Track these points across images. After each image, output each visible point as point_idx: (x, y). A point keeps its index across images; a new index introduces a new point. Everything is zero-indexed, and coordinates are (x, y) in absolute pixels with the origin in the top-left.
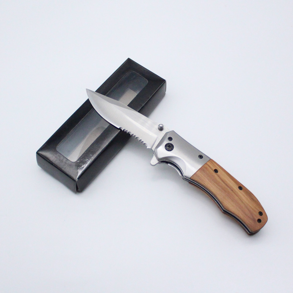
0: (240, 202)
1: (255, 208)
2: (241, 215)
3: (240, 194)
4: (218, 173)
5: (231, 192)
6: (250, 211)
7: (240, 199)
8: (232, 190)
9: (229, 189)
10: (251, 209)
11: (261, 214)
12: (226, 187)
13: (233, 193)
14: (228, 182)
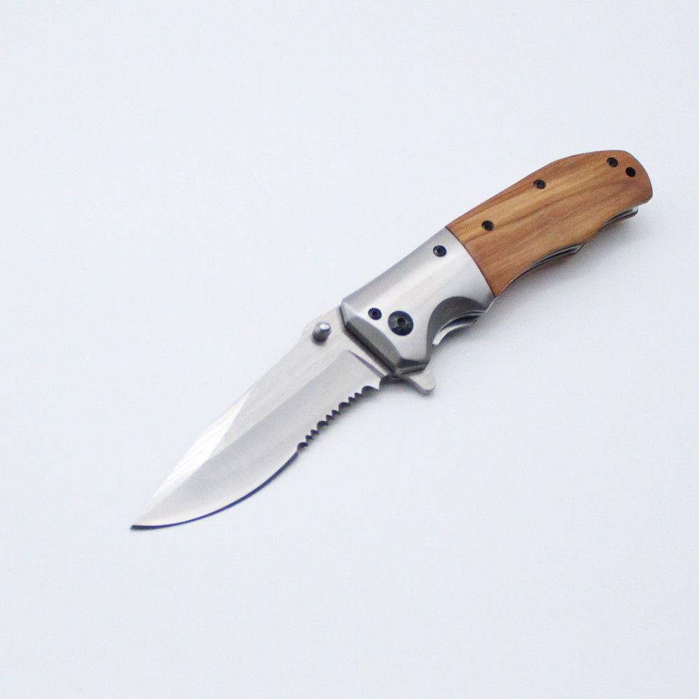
0: (578, 199)
1: (596, 169)
2: (610, 209)
3: (559, 190)
4: (495, 222)
5: (549, 209)
6: (605, 185)
7: (570, 196)
8: (547, 205)
9: (541, 213)
10: (600, 180)
11: (613, 162)
12: (536, 216)
13: (556, 206)
14: (522, 207)
